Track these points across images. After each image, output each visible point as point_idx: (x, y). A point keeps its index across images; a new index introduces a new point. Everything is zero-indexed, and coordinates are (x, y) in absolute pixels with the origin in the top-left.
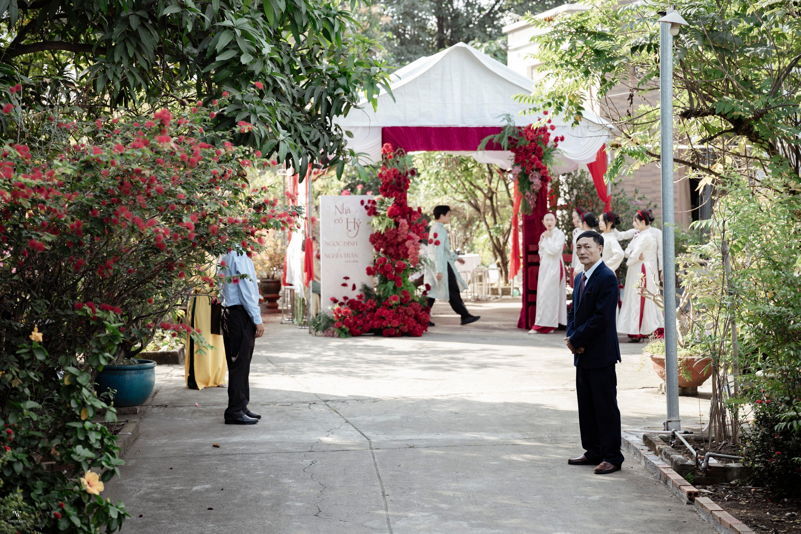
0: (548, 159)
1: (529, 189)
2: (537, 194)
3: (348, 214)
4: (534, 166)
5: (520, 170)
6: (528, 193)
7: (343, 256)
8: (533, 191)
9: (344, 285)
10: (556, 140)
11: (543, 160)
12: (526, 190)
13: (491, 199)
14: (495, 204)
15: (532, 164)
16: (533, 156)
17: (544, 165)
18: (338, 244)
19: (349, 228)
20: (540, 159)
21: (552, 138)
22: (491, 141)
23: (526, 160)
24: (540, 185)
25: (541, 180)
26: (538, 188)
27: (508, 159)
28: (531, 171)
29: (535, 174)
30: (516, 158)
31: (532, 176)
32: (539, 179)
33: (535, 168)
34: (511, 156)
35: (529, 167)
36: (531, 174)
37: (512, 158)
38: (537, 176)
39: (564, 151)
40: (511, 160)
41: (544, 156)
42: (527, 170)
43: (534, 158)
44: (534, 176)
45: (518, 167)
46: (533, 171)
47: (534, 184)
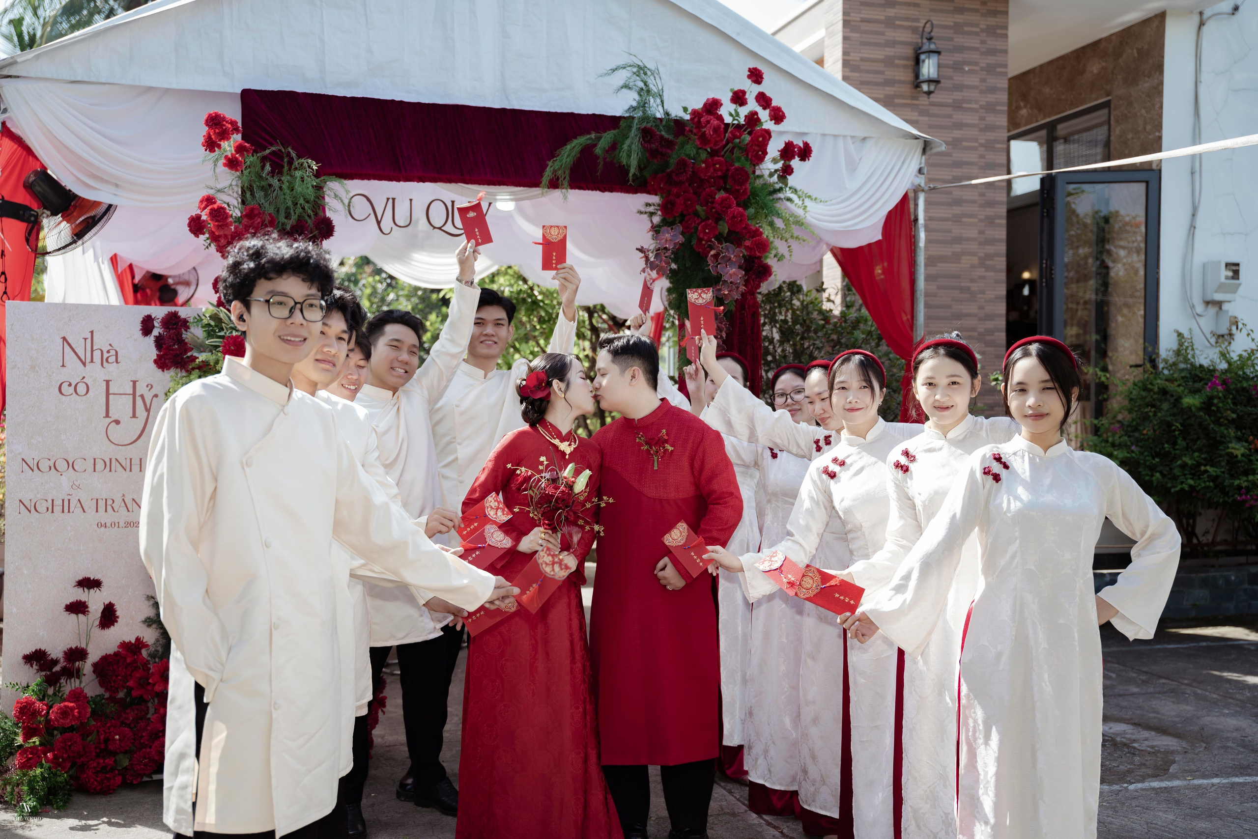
0: (763, 207)
3: (112, 367)
4: (724, 228)
5: (680, 239)
7: (89, 505)
9: (77, 608)
10: (788, 152)
11: (751, 211)
15: (718, 219)
16: (721, 194)
17: (753, 224)
18: (71, 465)
19: (114, 415)
21: (774, 148)
22: (587, 151)
23: (698, 207)
24: (742, 288)
25: (747, 271)
26: (737, 296)
27: (641, 213)
28: (712, 242)
29: (727, 250)
30: (665, 208)
31: (716, 256)
32: (740, 267)
33: (726, 231)
34: (648, 205)
35: (707, 231)
36: (712, 252)
37: (651, 209)
38: (732, 256)
39: (810, 197)
40: (652, 214)
41: (753, 201)
42: (700, 240)
43: (723, 200)
44: (723, 257)
45: (672, 229)
46: (720, 243)
47: (725, 281)
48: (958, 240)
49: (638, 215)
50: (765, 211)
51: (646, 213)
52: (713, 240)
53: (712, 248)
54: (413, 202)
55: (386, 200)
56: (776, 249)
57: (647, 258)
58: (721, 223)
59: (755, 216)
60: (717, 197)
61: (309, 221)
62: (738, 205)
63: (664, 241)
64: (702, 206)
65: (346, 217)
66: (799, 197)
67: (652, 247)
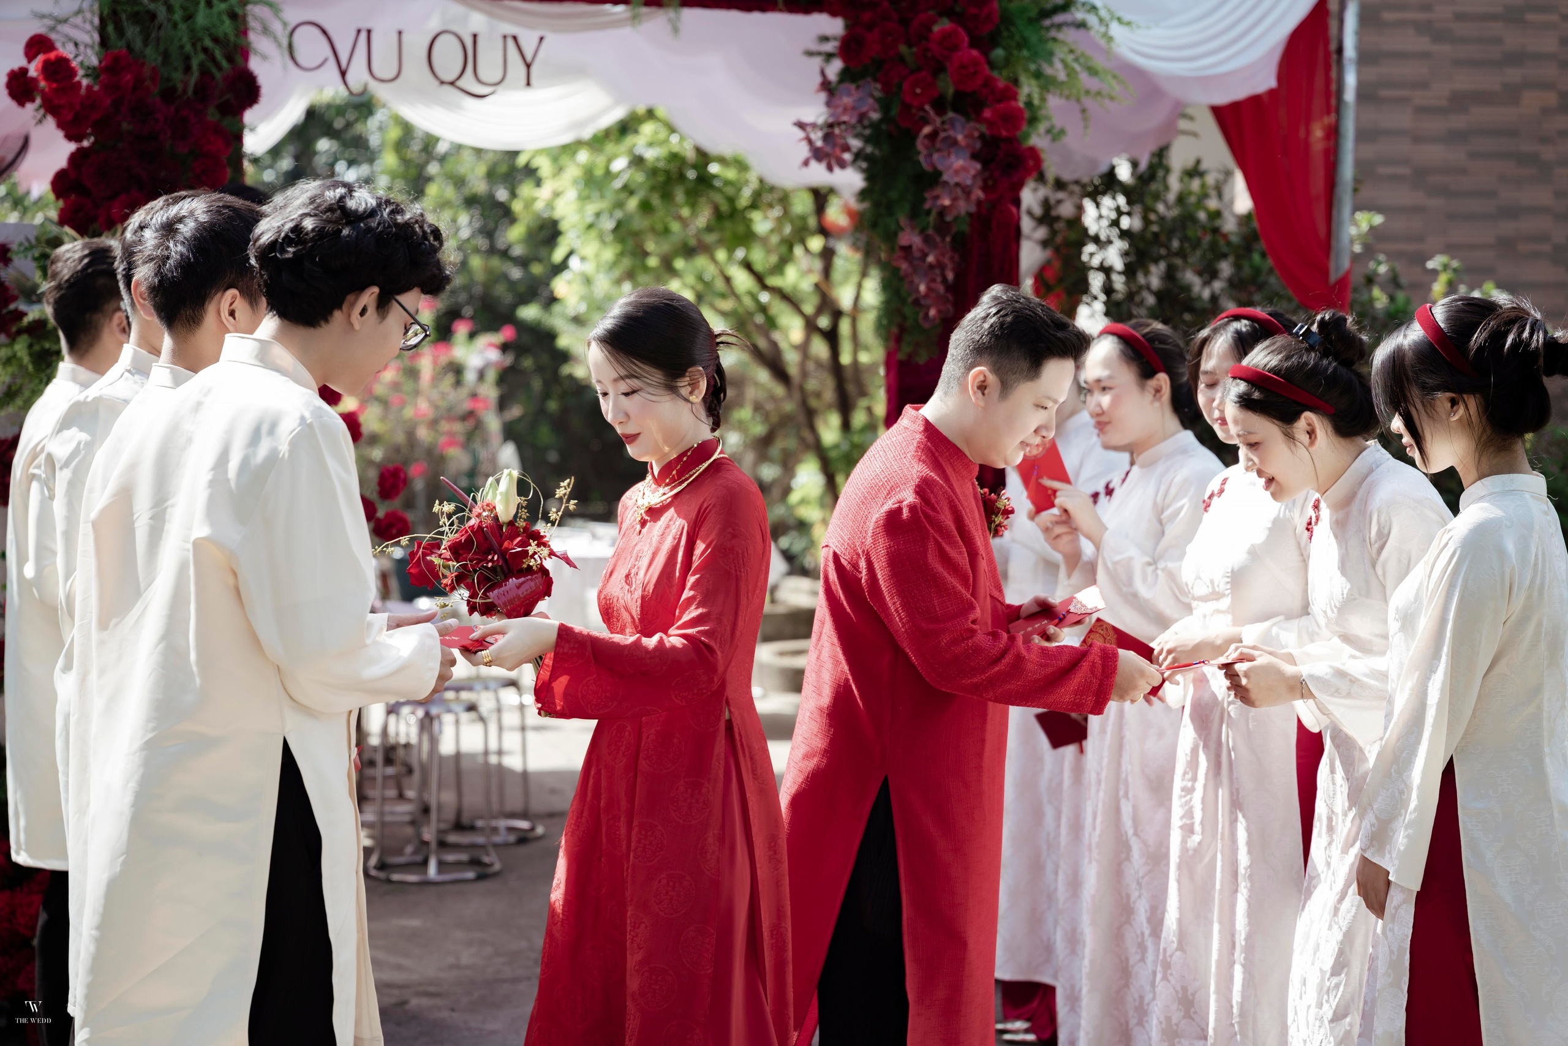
0: (1023, 44)
1: (916, 213)
2: (960, 244)
4: (947, 86)
6: (911, 238)
8: (942, 227)
11: (999, 53)
12: (903, 220)
13: (832, 337)
14: (845, 359)
15: (939, 69)
16: (942, 25)
17: (1001, 79)
20: (985, 43)
23: (903, 49)
24: (978, 194)
25: (986, 164)
26: (964, 207)
27: (810, 54)
28: (925, 111)
29: (953, 126)
30: (848, 48)
31: (933, 136)
32: (975, 156)
33: (951, 91)
34: (825, 39)
35: (918, 91)
36: (927, 130)
37: (830, 47)
38: (960, 137)
39: (1119, 20)
40: (829, 56)
41: (1005, 34)
42: (906, 107)
43: (946, 35)
44: (945, 139)
45: (858, 87)
46: (940, 110)
47: (946, 183)
48: (1516, 58)
49: (805, 59)
50: (1025, 53)
51: (819, 54)
52: (927, 107)
53: (926, 121)
54: (405, 37)
55: (353, 34)
56: (1047, 118)
57: (810, 142)
58: (942, 76)
59: (1008, 61)
60: (936, 28)
61: (218, 75)
62: (973, 44)
63: (840, 110)
64: (910, 45)
65: (285, 68)
66: (1101, 20)
67: (821, 121)
